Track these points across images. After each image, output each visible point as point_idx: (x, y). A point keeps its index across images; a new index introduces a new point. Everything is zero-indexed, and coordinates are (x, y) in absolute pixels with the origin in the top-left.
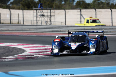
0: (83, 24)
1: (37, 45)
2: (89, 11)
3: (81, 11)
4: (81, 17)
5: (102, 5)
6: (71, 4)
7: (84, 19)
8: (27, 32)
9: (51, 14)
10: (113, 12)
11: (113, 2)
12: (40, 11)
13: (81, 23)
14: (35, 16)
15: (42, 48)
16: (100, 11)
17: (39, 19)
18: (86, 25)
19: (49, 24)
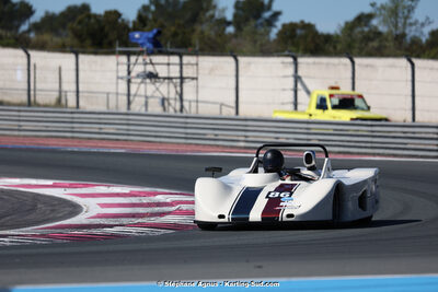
0: (303, 112)
1: (126, 190)
2: (328, 64)
3: (296, 63)
4: (296, 86)
5: (375, 44)
6: (262, 34)
7: (308, 92)
8: (90, 139)
9: (181, 72)
10: (416, 69)
11: (418, 34)
12: (141, 59)
13: (296, 108)
14: (122, 78)
15: (145, 200)
16: (367, 66)
17: (138, 88)
18: (313, 118)
19: (175, 111)
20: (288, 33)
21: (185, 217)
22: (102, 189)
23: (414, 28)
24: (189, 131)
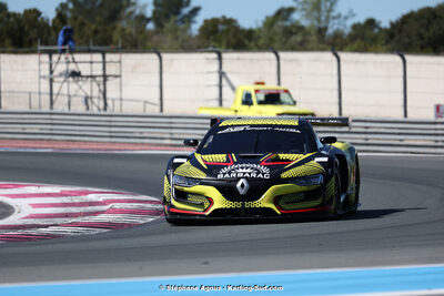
0: (229, 109)
1: (57, 189)
2: (252, 59)
3: (220, 58)
4: (221, 81)
5: (298, 38)
7: (233, 89)
9: (104, 70)
10: (342, 63)
11: (341, 28)
12: (63, 57)
13: (221, 104)
14: (44, 77)
15: (76, 200)
16: (292, 60)
17: (60, 87)
18: (239, 115)
19: (99, 110)
20: (210, 29)
21: (119, 216)
22: (33, 189)
23: (336, 21)
24: (113, 129)
